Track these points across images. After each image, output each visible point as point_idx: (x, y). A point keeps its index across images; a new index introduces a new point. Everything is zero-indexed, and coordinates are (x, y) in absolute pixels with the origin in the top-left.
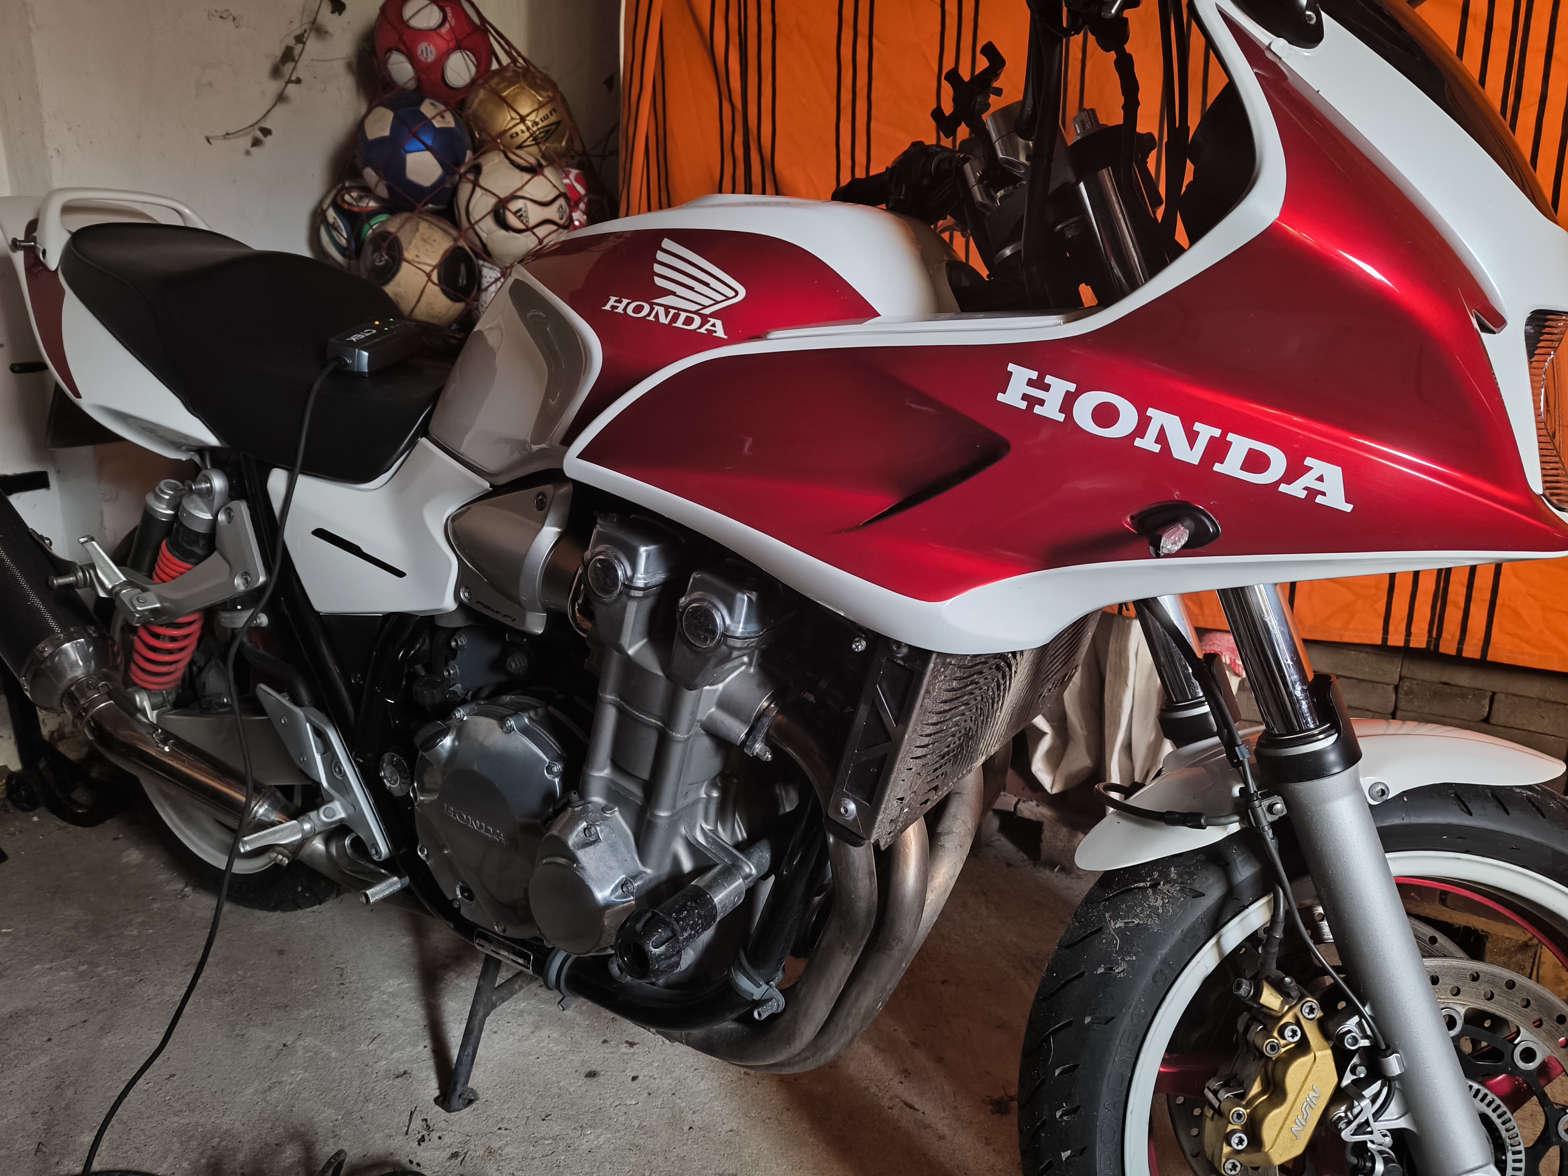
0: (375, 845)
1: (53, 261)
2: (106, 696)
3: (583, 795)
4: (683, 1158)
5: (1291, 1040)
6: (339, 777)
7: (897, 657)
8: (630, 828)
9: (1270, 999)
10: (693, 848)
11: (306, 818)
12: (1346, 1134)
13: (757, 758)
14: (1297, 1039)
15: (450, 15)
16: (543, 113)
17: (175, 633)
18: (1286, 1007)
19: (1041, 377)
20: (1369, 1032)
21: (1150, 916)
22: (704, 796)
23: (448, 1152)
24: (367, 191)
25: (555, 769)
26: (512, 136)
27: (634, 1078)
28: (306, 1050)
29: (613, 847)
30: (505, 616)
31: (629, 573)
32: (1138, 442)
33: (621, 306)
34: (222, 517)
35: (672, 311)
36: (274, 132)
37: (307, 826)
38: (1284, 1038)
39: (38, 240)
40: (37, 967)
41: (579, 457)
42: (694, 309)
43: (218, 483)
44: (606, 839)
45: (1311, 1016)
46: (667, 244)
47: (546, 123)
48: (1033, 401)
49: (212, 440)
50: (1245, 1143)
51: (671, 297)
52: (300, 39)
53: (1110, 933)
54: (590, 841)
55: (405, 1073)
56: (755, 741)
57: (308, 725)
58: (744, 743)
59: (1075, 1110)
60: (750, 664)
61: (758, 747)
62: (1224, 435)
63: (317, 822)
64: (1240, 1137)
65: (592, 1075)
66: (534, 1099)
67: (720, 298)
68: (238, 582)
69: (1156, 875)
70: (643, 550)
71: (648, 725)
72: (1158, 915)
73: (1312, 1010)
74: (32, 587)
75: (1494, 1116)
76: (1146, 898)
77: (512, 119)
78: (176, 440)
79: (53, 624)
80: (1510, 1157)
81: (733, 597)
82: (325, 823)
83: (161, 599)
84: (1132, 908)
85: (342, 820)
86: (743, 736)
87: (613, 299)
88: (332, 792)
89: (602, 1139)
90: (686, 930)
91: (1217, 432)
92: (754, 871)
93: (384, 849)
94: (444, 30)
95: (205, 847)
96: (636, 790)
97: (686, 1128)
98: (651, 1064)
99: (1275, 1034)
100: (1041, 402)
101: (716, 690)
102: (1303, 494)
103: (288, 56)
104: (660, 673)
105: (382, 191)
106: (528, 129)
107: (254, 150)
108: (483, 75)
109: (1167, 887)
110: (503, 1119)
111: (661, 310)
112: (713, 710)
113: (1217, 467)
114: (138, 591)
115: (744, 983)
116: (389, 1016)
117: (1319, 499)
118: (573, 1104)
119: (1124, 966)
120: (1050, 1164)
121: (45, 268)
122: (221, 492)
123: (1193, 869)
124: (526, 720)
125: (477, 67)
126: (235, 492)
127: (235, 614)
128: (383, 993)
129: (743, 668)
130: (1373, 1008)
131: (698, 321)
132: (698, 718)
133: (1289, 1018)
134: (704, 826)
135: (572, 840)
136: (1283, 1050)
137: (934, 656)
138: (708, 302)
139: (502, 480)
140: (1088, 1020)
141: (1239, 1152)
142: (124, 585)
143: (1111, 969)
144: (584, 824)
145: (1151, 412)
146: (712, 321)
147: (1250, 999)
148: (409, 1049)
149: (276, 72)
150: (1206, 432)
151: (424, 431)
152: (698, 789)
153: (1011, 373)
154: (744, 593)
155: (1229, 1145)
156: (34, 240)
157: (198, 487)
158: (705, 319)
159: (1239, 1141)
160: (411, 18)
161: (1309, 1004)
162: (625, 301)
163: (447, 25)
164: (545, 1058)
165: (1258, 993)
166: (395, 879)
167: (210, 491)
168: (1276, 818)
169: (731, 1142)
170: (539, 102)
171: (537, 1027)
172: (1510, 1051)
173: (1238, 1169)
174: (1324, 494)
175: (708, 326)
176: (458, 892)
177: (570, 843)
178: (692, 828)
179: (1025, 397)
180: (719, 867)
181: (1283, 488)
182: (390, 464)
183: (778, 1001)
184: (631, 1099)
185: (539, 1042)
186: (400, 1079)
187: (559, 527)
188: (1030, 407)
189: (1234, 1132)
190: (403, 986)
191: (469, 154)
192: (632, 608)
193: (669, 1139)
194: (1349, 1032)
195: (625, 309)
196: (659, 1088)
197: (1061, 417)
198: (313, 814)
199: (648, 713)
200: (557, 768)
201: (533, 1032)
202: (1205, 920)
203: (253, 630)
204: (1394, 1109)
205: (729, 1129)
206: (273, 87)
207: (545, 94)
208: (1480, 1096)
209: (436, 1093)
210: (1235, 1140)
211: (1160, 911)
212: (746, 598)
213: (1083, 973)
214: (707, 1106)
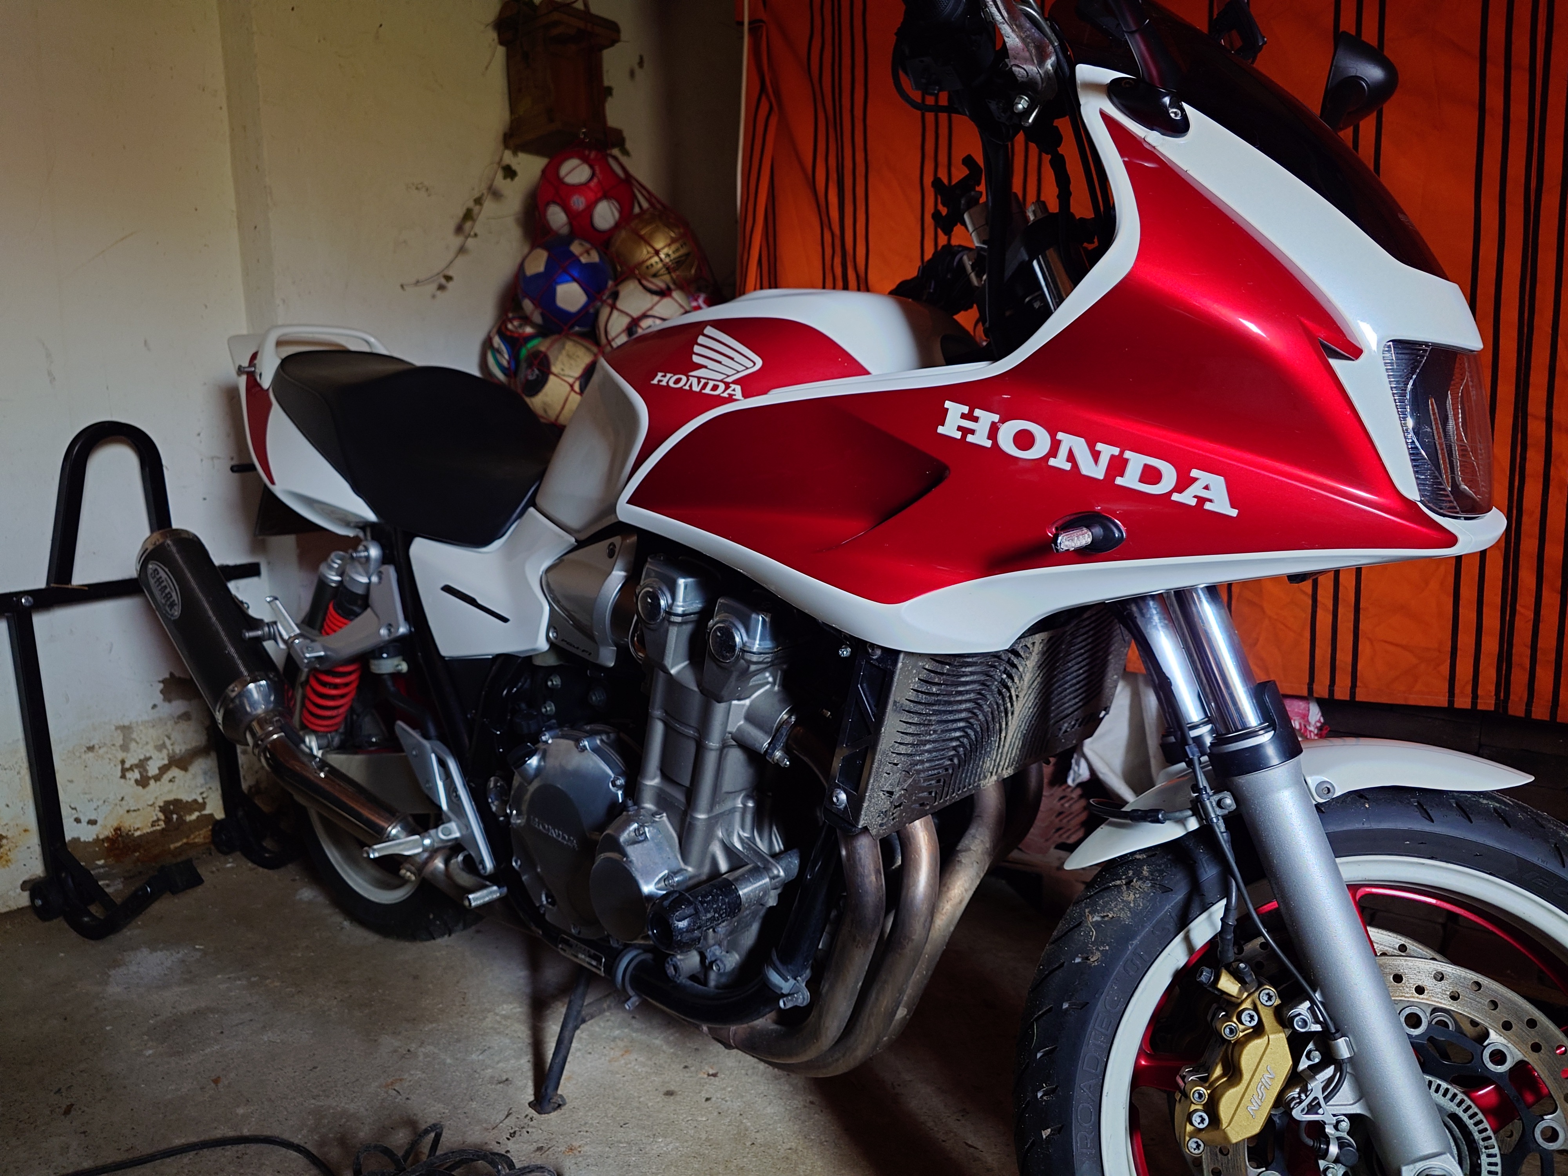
0: (482, 861)
1: (266, 382)
2: (279, 730)
3: (637, 802)
4: (742, 1168)
5: (1248, 1024)
6: (454, 800)
7: (872, 659)
8: (676, 831)
9: (1228, 984)
10: (729, 851)
11: (426, 834)
12: (1297, 1112)
13: (777, 764)
14: (1254, 1023)
15: (598, 172)
16: (674, 247)
17: (338, 681)
18: (1245, 995)
19: (971, 411)
20: (1321, 1019)
21: (1123, 909)
22: (741, 805)
23: (535, 1146)
24: (526, 320)
25: (618, 782)
26: (647, 267)
27: (707, 1099)
28: (426, 1055)
29: (659, 846)
30: (583, 651)
31: (670, 601)
32: (1052, 462)
33: (665, 380)
34: (375, 579)
35: (703, 381)
36: (455, 278)
37: (427, 842)
38: (1242, 1023)
39: (257, 366)
40: (219, 976)
41: (628, 502)
42: (719, 379)
43: (374, 552)
44: (652, 838)
45: (1269, 1003)
46: (709, 330)
47: (677, 255)
48: (965, 431)
49: (371, 516)
50: (1207, 1122)
51: (703, 370)
52: (478, 201)
53: (1087, 926)
54: (639, 839)
55: (507, 1080)
56: (774, 749)
57: (433, 756)
58: (766, 751)
59: (1053, 1091)
60: (774, 684)
61: (778, 754)
62: (1122, 453)
63: (436, 839)
64: (1201, 1116)
65: (669, 1093)
66: (615, 1109)
67: (740, 368)
68: (383, 632)
69: (1131, 873)
70: (681, 582)
71: (688, 737)
72: (1130, 909)
73: (1270, 998)
74: (230, 640)
75: (1465, 1117)
76: (1120, 892)
77: (648, 252)
78: (345, 519)
79: (243, 669)
80: (1484, 1160)
81: (749, 617)
82: (442, 841)
83: (325, 649)
84: (1107, 903)
85: (456, 839)
86: (766, 745)
87: (660, 374)
88: (450, 814)
89: (670, 1147)
90: (709, 912)
91: (1116, 451)
92: (782, 873)
93: (489, 864)
94: (592, 184)
95: (360, 881)
96: (679, 796)
97: (748, 1144)
98: (724, 1089)
99: (1235, 1020)
100: (972, 432)
101: (743, 705)
102: (1193, 502)
103: (468, 215)
104: (696, 689)
105: (537, 318)
106: (661, 260)
107: (439, 293)
108: (626, 218)
109: (1139, 883)
110: (586, 1123)
111: (695, 381)
112: (742, 722)
113: (1119, 481)
114: (308, 641)
115: (775, 978)
116: (499, 1033)
117: (1208, 506)
118: (649, 1116)
119: (1098, 955)
120: (1033, 1143)
121: (259, 386)
122: (376, 560)
123: (1163, 867)
124: (598, 742)
125: (621, 212)
126: (386, 559)
127: (382, 662)
128: (497, 1014)
129: (768, 686)
130: (1323, 994)
131: (722, 387)
132: (729, 729)
133: (1247, 1004)
134: (741, 833)
135: (624, 837)
136: (1241, 1034)
137: (902, 656)
138: (731, 372)
139: (583, 536)
140: (1065, 1006)
141: (1201, 1130)
142: (297, 637)
143: (1087, 959)
144: (636, 825)
145: (1060, 436)
146: (733, 386)
147: (1210, 986)
148: (512, 1062)
149: (459, 229)
150: (1107, 451)
151: (532, 503)
152: (734, 799)
153: (947, 409)
154: (758, 614)
155: (1192, 1124)
156: (254, 366)
157: (358, 555)
158: (727, 386)
159: (1199, 1120)
160: (567, 175)
161: (1267, 991)
162: (669, 375)
163: (595, 180)
164: (631, 1077)
165: (1217, 979)
166: (495, 888)
167: (368, 558)
168: (1226, 812)
169: (787, 1158)
170: (671, 237)
171: (627, 1051)
172: (1479, 1052)
173: (1202, 1148)
174: (1210, 501)
175: (729, 391)
176: (544, 898)
177: (622, 839)
178: (729, 834)
179: (960, 428)
180: (750, 866)
181: (1176, 497)
182: (504, 530)
183: (803, 994)
184: (702, 1116)
185: (626, 1064)
186: (501, 1085)
187: (625, 571)
188: (964, 436)
189: (1196, 1111)
190: (514, 1011)
191: (610, 283)
192: (673, 631)
193: (732, 1151)
194: (1300, 1014)
195: (668, 382)
196: (729, 1109)
197: (988, 444)
198: (432, 832)
199: (688, 726)
200: (620, 782)
201: (622, 1055)
202: (1173, 915)
203: (396, 676)
204: (1346, 1093)
205: (788, 1147)
206: (457, 241)
207: (676, 231)
208: (1449, 1096)
209: (532, 1098)
210: (1196, 1119)
211: (1132, 905)
212: (761, 619)
213: (1062, 965)
214: (771, 1127)
